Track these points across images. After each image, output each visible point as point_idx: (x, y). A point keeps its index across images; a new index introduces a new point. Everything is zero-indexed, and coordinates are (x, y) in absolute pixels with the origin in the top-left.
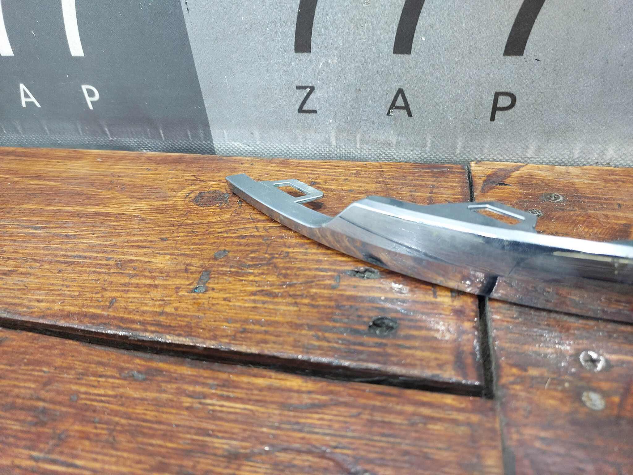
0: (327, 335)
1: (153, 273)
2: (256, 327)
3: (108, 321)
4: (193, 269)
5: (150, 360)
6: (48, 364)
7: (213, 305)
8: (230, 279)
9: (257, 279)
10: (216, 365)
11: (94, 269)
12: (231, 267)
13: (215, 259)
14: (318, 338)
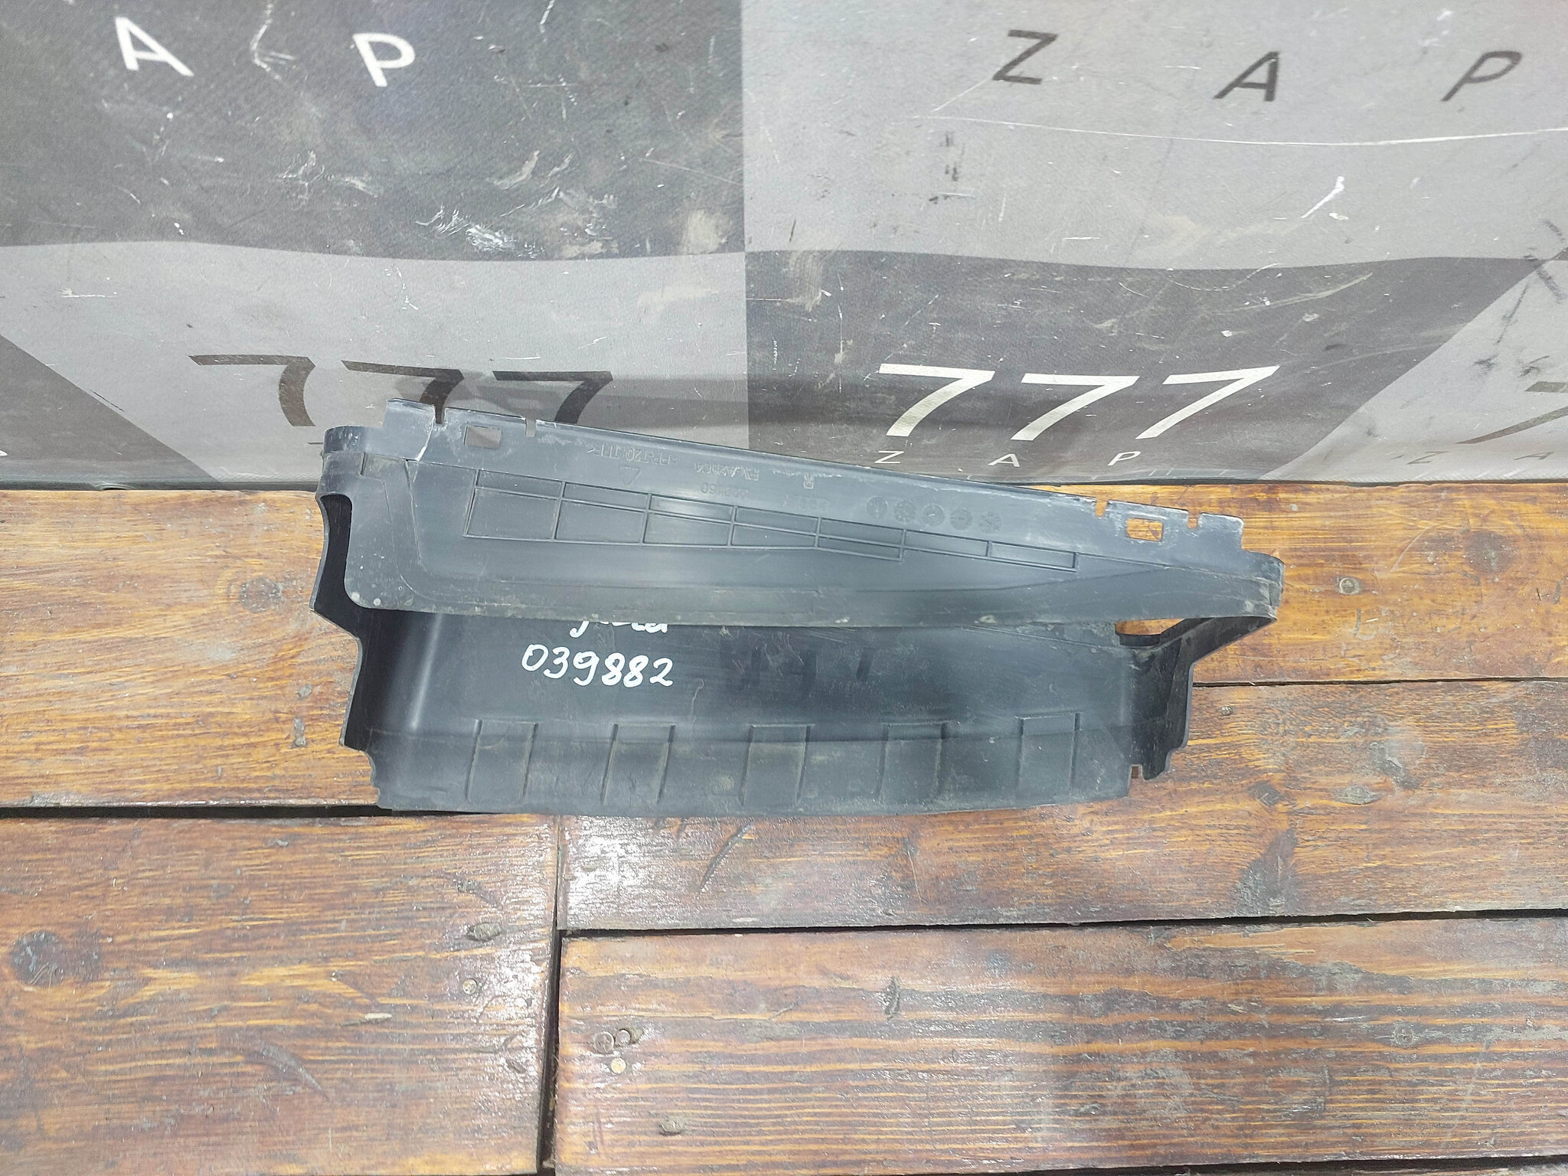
1: (245, 729)
3: (224, 793)
4: (283, 716)
5: (287, 825)
6: (197, 847)
7: (319, 759)
8: (326, 725)
10: (343, 821)
12: (321, 709)
13: (301, 699)
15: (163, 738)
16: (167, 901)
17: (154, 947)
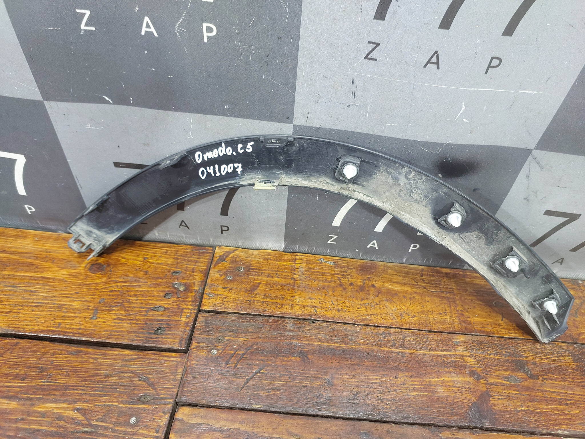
0: (140, 335)
1: (75, 311)
2: (115, 333)
3: (59, 333)
4: (91, 308)
5: (78, 347)
6: (39, 351)
7: (100, 324)
8: (106, 313)
9: (116, 312)
10: (101, 348)
11: (48, 309)
12: (106, 307)
13: (100, 303)
14: (137, 337)
15: (43, 311)
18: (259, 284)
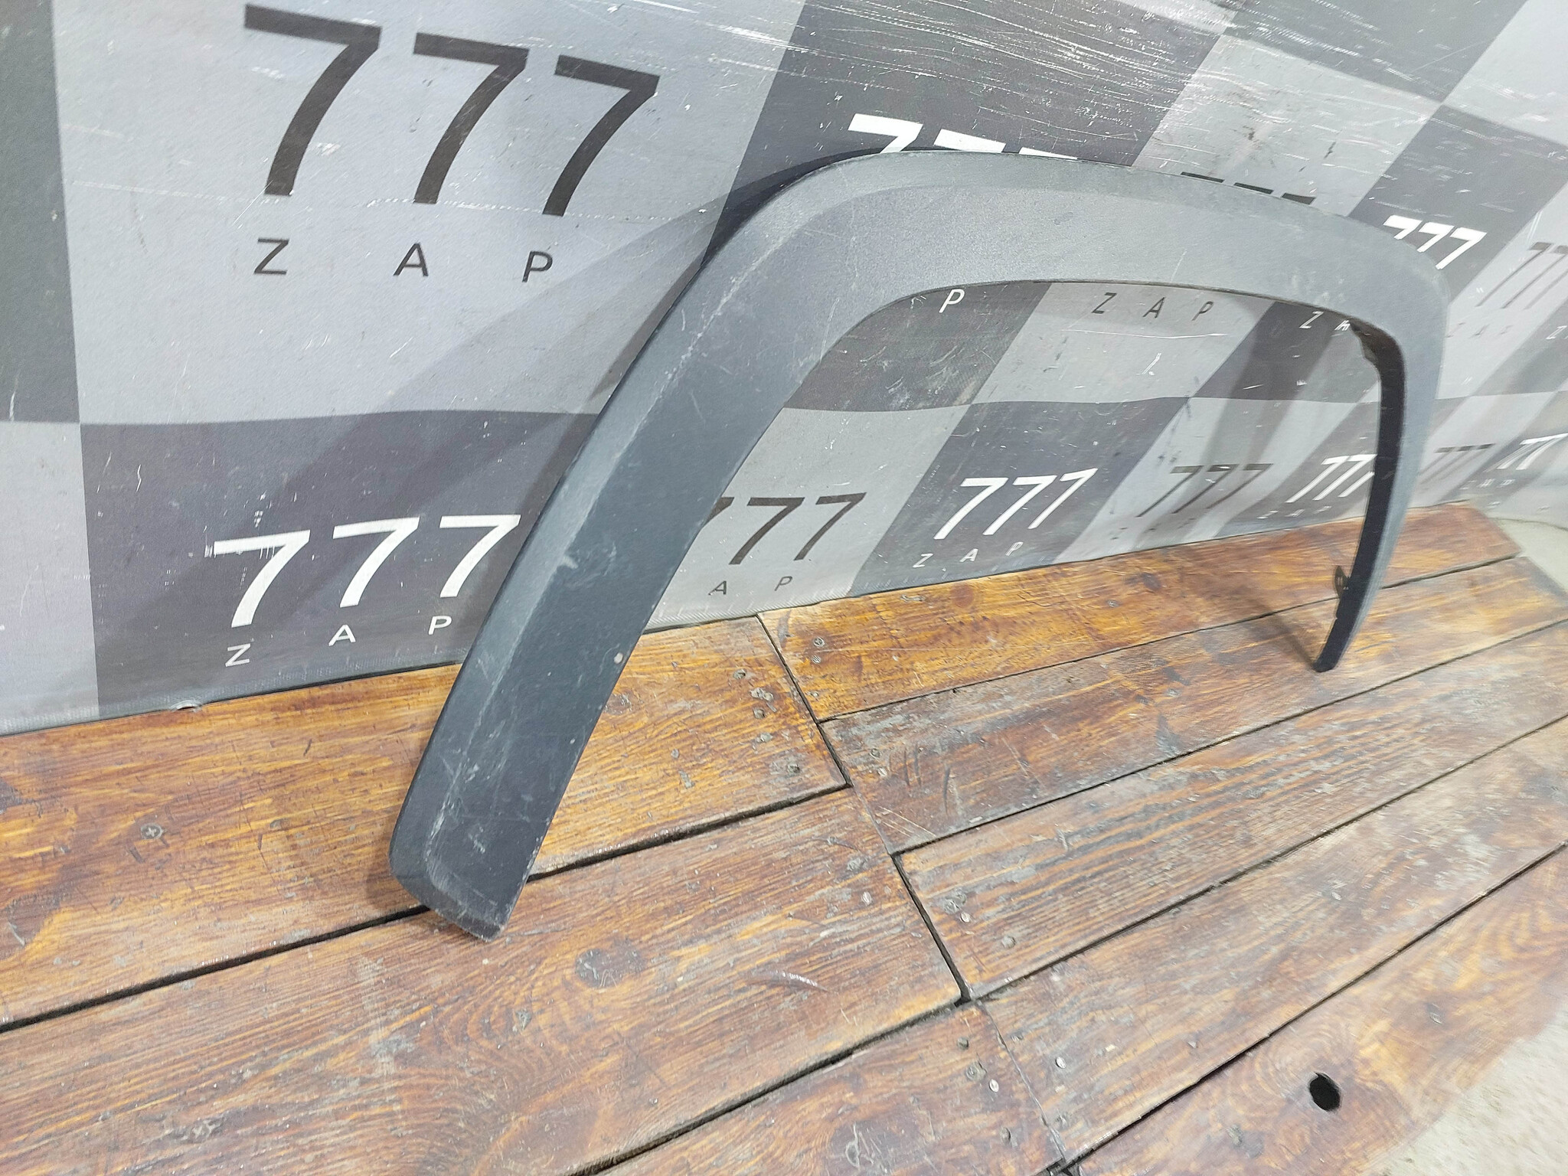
1: (651, 785)
2: (741, 795)
4: (670, 772)
7: (707, 791)
8: (699, 770)
12: (691, 761)
13: (675, 759)
15: (601, 805)
16: (662, 904)
17: (670, 936)
18: (859, 657)
